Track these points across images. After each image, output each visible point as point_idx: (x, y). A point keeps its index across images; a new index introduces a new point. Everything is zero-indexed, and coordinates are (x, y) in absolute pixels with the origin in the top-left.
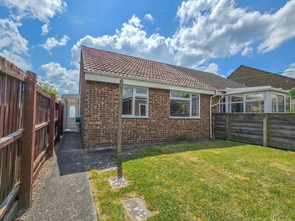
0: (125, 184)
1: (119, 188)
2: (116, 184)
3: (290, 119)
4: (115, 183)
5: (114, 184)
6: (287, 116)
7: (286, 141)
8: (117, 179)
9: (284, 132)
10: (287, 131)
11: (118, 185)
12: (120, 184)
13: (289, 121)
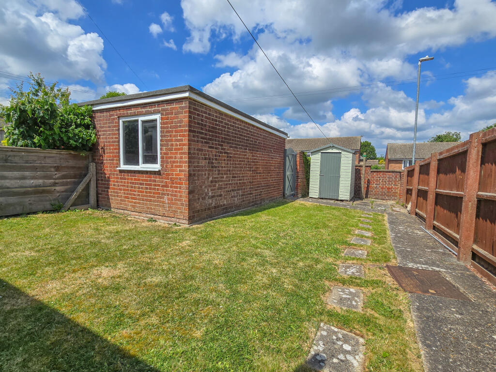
0: (329, 331)
1: (351, 331)
2: (347, 347)
3: (17, 159)
4: (348, 352)
5: (354, 353)
6: (11, 153)
7: (12, 200)
8: (335, 360)
9: (7, 183)
10: (13, 182)
11: (346, 340)
12: (338, 339)
13: (15, 163)
